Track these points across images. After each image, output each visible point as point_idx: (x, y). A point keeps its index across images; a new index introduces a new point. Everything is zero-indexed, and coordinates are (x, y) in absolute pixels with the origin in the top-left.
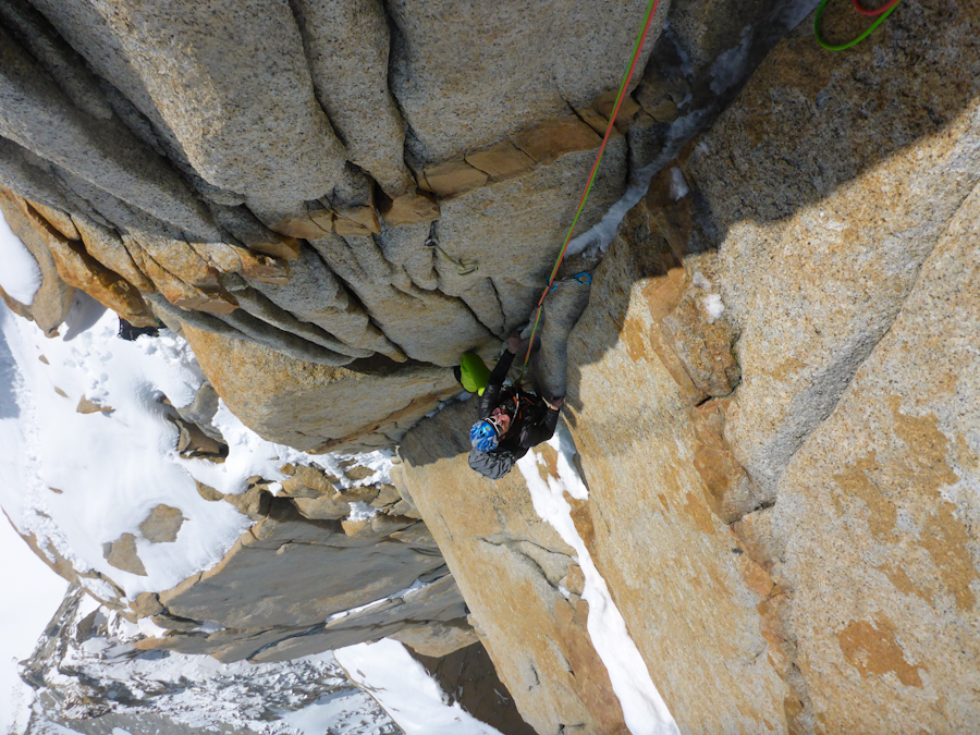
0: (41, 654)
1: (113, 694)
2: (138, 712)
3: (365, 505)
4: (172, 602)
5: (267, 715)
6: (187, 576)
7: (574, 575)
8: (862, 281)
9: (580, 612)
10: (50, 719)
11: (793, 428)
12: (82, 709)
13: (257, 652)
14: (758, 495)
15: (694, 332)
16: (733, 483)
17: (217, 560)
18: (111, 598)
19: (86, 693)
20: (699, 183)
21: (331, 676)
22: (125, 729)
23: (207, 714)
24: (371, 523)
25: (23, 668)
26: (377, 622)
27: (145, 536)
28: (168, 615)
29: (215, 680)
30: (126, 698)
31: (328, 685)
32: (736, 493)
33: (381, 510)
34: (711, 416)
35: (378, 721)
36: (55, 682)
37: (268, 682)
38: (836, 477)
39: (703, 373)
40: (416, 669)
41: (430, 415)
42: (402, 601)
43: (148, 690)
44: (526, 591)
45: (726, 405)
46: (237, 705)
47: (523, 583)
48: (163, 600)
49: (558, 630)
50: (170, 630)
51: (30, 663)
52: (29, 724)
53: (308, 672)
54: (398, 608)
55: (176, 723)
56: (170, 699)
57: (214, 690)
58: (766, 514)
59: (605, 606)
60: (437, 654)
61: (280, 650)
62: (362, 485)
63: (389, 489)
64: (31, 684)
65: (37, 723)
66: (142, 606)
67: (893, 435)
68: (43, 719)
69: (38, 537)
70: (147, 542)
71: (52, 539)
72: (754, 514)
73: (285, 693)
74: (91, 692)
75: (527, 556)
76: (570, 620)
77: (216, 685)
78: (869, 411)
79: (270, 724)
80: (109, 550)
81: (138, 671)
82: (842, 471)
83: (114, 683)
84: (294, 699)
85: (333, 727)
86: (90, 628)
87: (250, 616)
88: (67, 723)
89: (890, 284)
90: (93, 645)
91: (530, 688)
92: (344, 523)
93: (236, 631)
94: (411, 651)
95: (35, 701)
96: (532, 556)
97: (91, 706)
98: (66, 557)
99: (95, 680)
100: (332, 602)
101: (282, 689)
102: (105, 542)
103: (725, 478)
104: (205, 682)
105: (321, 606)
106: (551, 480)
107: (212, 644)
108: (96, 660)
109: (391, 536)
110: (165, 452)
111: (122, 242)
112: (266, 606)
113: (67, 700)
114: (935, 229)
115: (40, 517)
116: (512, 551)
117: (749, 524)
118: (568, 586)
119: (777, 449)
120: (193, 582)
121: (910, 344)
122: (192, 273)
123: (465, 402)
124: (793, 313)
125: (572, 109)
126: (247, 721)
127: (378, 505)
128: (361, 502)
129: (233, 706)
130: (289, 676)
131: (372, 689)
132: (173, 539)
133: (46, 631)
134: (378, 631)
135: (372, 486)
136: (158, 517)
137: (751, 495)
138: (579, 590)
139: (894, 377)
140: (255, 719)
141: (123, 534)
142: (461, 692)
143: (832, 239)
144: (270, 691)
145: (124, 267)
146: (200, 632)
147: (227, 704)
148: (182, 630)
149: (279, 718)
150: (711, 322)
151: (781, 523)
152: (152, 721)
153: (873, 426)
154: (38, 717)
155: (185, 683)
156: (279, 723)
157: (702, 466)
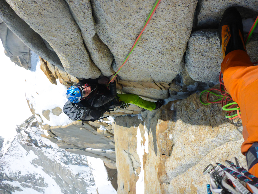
0: (22, 126)
1: (34, 142)
2: (37, 149)
3: (104, 127)
4: (53, 129)
5: (66, 163)
6: (58, 125)
7: (139, 170)
8: (194, 151)
9: (136, 179)
10: (18, 141)
11: (176, 172)
12: (26, 142)
13: (68, 148)
14: (168, 180)
15: (165, 140)
16: (163, 175)
17: (66, 125)
18: (40, 122)
19: (28, 139)
20: (176, 109)
21: (84, 161)
22: (33, 151)
23: (53, 156)
24: (104, 132)
25: (17, 127)
26: (98, 154)
27: (52, 112)
28: (51, 132)
29: (58, 149)
30: (36, 144)
31: (83, 162)
32: (163, 178)
33: (107, 130)
34: (164, 158)
35: (91, 176)
36: (22, 133)
37: (69, 155)
38: (179, 188)
39: (164, 149)
40: (104, 168)
41: (123, 116)
42: (105, 152)
43: (42, 145)
44: (128, 167)
45: (167, 158)
46: (60, 157)
47: (128, 165)
48: (51, 128)
49: (130, 180)
50: (50, 135)
51: (19, 127)
52: (13, 140)
53: (79, 157)
54: (104, 153)
55: (45, 155)
56: (46, 149)
57: (56, 151)
58: (167, 185)
59: (142, 180)
60: (110, 167)
61: (73, 150)
62: (105, 122)
63: (111, 126)
64: (17, 132)
65: (15, 141)
66: (46, 127)
67: (190, 187)
68: (16, 140)
69: (30, 101)
70: (52, 114)
71: (33, 103)
72: (166, 184)
73: (72, 160)
74: (29, 139)
75: (131, 159)
76: (134, 179)
77: (57, 150)
78: (188, 179)
79: (66, 165)
80: (44, 112)
81: (41, 139)
82: (180, 187)
83: (35, 140)
84: (74, 162)
85: (80, 173)
86: (35, 125)
87: (69, 140)
88: (21, 144)
89: (199, 155)
90: (34, 129)
91: (121, 189)
92: (98, 129)
93: (65, 142)
94: (104, 164)
95: (16, 136)
96: (132, 160)
97: (28, 143)
98: (34, 109)
99: (31, 137)
100: (89, 145)
101: (72, 158)
102: (44, 109)
103: (162, 173)
104: (55, 149)
105: (86, 145)
106: (143, 145)
107: (58, 142)
108: (33, 133)
109: (108, 137)
110: (64, 96)
111: (54, 67)
112: (73, 139)
113: (23, 139)
114: (209, 151)
115: (32, 97)
116: (129, 156)
117: (164, 186)
118: (137, 171)
119: (172, 174)
120: (59, 127)
121: (198, 171)
122: (66, 79)
123: (132, 117)
124: (182, 149)
125: (154, 82)
126: (61, 162)
127: (107, 128)
128: (103, 126)
129: (59, 157)
130: (75, 156)
131: (92, 168)
132: (58, 115)
133: (25, 121)
134: (97, 156)
135: (107, 124)
136: (57, 109)
137: (166, 179)
138: (139, 173)
139: (194, 175)
140: (63, 162)
141: (48, 110)
142: (112, 179)
143: (192, 139)
144: (69, 158)
145: (53, 72)
146: (57, 139)
147: (58, 156)
148: (53, 136)
149: (68, 165)
150: (169, 139)
151: (169, 189)
152: (40, 152)
153: (187, 182)
154: (15, 140)
155: (51, 147)
156: (68, 166)
157: (159, 168)
